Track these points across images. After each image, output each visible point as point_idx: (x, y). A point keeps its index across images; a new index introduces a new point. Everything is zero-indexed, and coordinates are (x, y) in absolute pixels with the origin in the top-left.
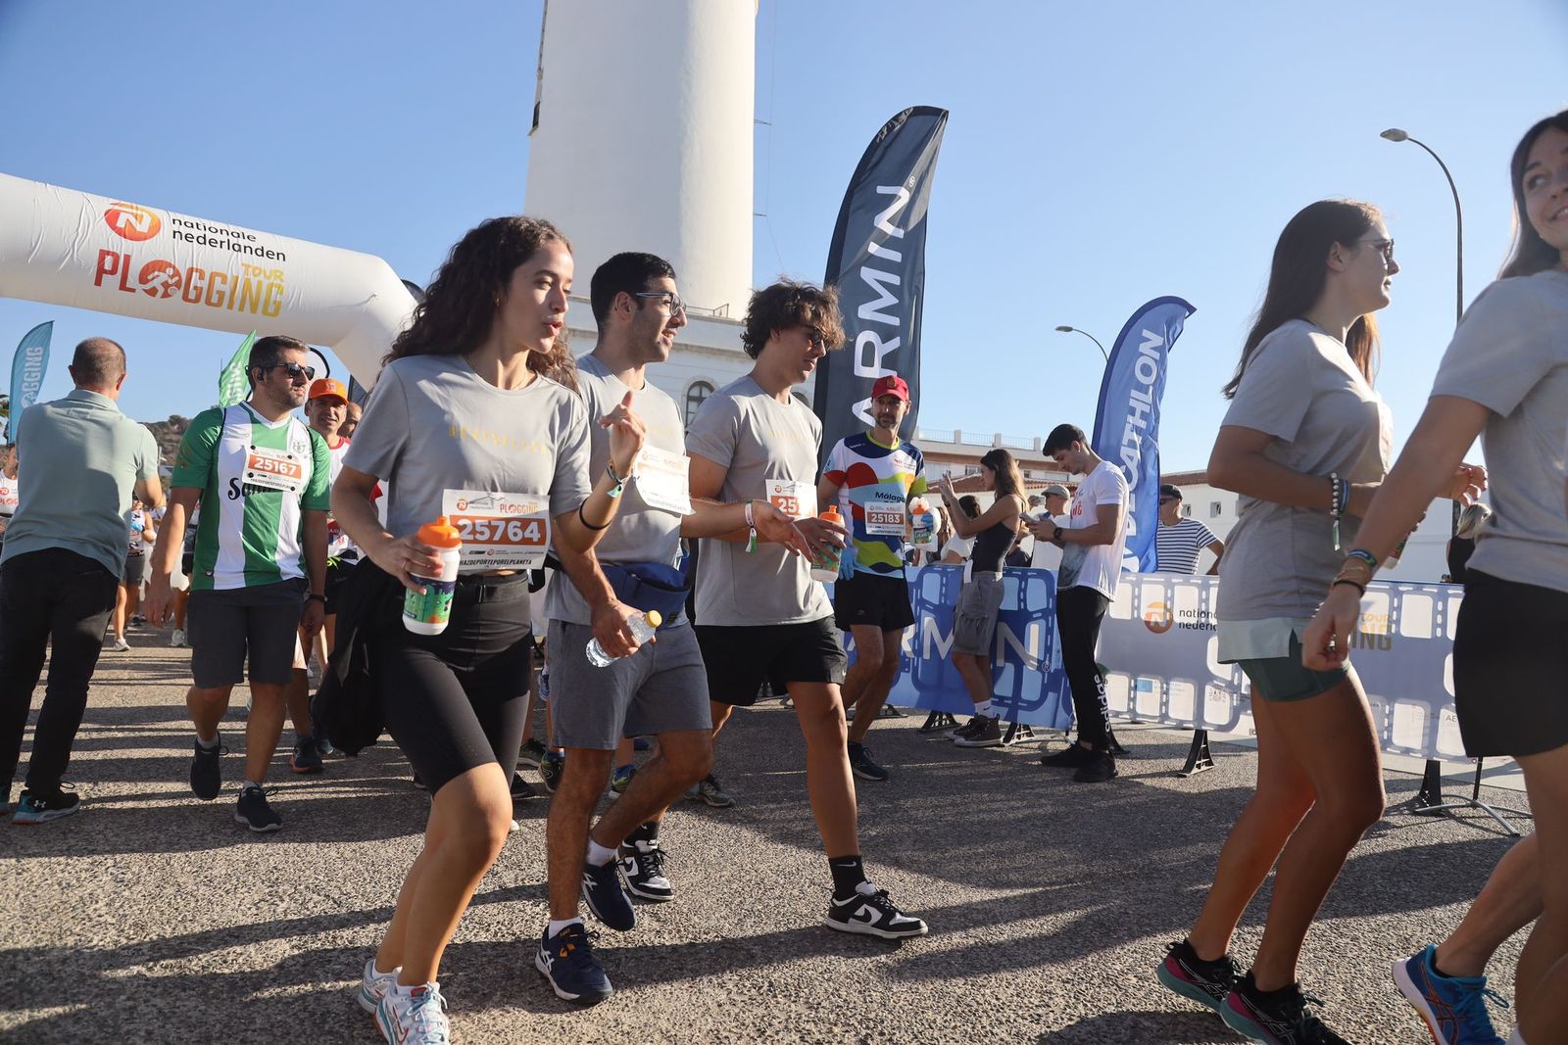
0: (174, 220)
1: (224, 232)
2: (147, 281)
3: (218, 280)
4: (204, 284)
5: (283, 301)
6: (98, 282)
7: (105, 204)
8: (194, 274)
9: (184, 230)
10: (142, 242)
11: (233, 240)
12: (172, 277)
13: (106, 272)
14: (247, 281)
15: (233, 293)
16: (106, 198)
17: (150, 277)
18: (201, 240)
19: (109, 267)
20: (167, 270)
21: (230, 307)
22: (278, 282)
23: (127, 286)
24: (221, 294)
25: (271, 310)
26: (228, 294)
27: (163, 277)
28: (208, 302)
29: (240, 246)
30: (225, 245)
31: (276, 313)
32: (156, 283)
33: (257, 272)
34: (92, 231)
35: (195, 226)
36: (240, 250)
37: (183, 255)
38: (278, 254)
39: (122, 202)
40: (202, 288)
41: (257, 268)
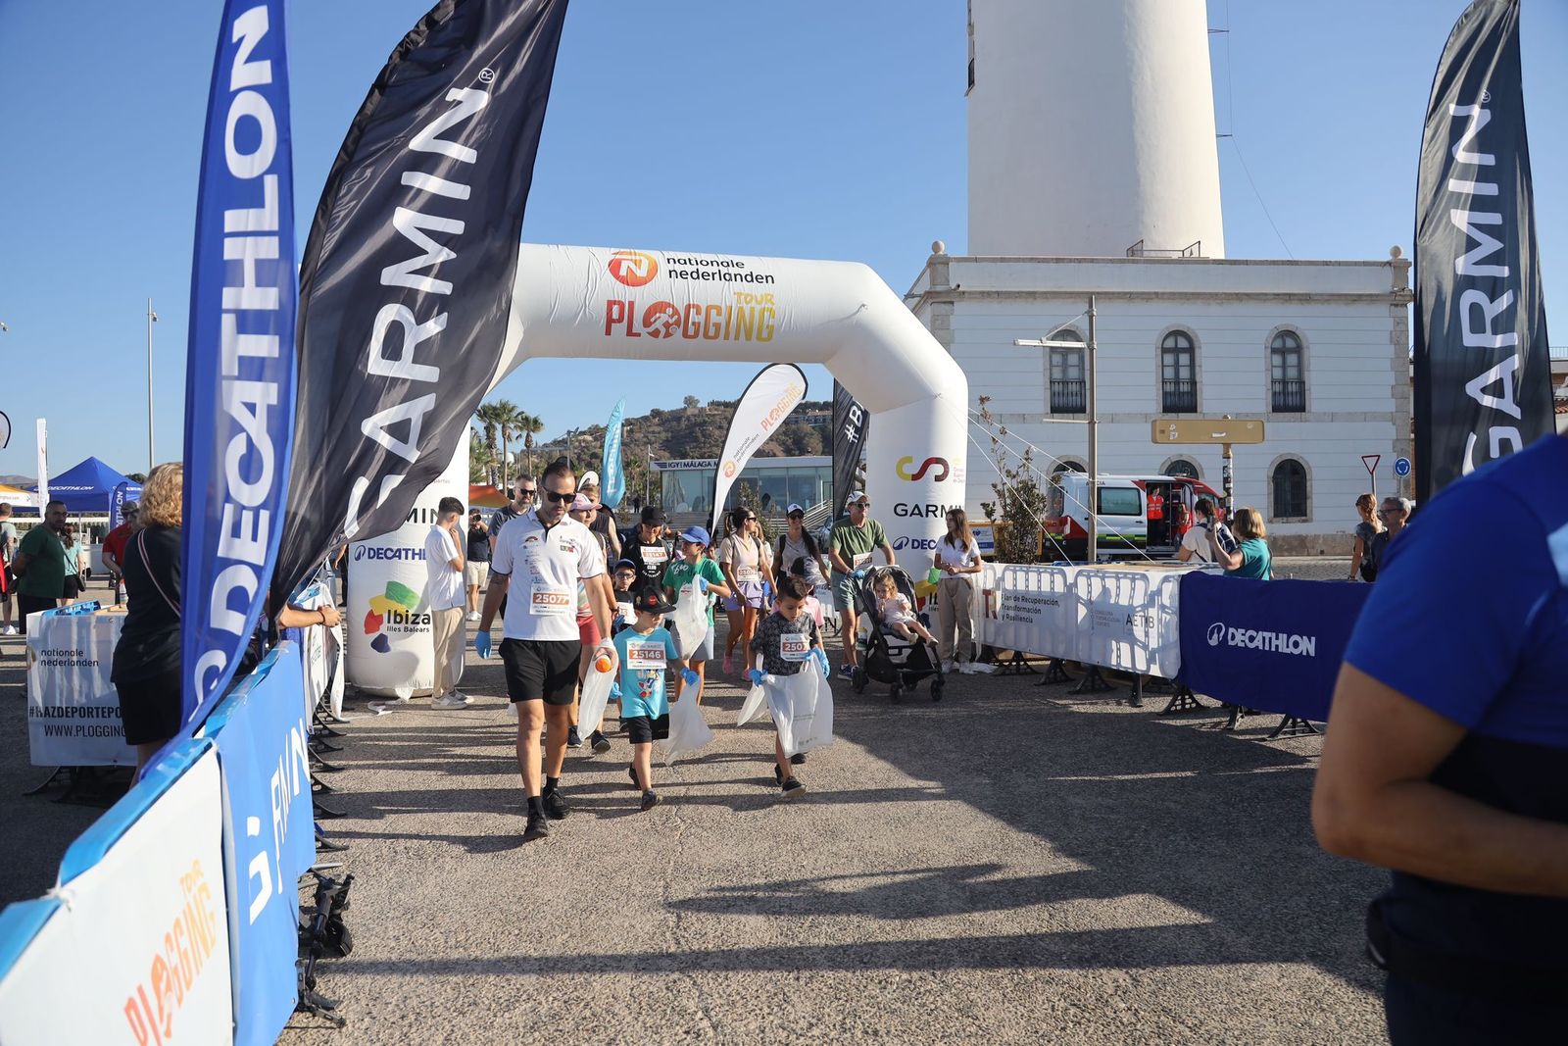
0: (668, 260)
1: (715, 263)
2: (651, 324)
3: (713, 312)
4: (701, 319)
5: (776, 324)
6: (608, 332)
7: (606, 255)
8: (692, 310)
9: (679, 268)
10: (643, 287)
11: (724, 270)
12: (672, 316)
13: (614, 321)
14: (741, 310)
15: (728, 323)
16: (609, 249)
17: (653, 320)
18: (695, 275)
19: (617, 316)
20: (667, 310)
21: (727, 337)
22: (769, 305)
23: (634, 331)
24: (717, 326)
25: (765, 335)
26: (723, 325)
28: (706, 336)
29: (730, 275)
30: (717, 276)
31: (770, 333)
32: (658, 325)
33: (748, 298)
34: (600, 286)
35: (688, 262)
36: (731, 279)
37: (680, 293)
38: (767, 277)
39: (622, 250)
40: (699, 323)
41: (748, 295)
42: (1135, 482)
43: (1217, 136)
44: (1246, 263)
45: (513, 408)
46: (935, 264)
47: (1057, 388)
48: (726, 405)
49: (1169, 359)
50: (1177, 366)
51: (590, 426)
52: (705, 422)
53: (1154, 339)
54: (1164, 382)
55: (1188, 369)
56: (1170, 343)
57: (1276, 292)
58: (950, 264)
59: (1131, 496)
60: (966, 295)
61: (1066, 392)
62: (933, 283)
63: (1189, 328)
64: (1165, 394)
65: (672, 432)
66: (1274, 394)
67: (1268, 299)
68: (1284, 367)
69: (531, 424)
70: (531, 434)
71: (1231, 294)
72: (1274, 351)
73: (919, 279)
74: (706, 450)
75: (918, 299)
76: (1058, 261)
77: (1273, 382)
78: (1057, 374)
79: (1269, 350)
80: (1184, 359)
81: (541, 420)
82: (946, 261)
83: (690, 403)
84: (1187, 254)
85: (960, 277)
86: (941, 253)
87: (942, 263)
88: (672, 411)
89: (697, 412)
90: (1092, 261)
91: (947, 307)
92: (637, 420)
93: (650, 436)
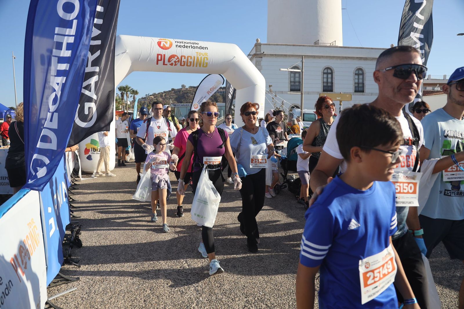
0: (176, 42)
1: (190, 43)
3: (189, 58)
4: (186, 60)
5: (208, 62)
6: (157, 64)
7: (157, 40)
8: (183, 57)
9: (179, 44)
10: (168, 50)
11: (193, 45)
12: (177, 59)
14: (198, 57)
15: (194, 62)
16: (157, 38)
17: (171, 60)
18: (184, 47)
19: (160, 59)
20: (175, 57)
21: (193, 66)
22: (206, 56)
23: (165, 63)
24: (191, 62)
25: (205, 65)
26: (192, 62)
27: (174, 59)
28: (187, 65)
30: (190, 47)
31: (206, 66)
32: (173, 62)
33: (200, 54)
34: (155, 50)
35: (182, 42)
36: (195, 48)
37: (179, 52)
38: (206, 48)
39: (161, 38)
42: (314, 112)
43: (342, 9)
44: (349, 48)
45: (129, 88)
46: (257, 45)
47: (292, 84)
48: (194, 87)
49: (325, 76)
50: (327, 78)
51: (153, 93)
52: (188, 92)
53: (321, 70)
54: (323, 83)
55: (331, 79)
56: (326, 71)
57: (357, 57)
58: (261, 45)
59: (313, 116)
60: (266, 55)
61: (295, 85)
62: (256, 51)
63: (331, 67)
64: (324, 86)
65: (178, 95)
66: (355, 87)
67: (355, 59)
68: (358, 79)
69: (135, 92)
70: (135, 95)
71: (344, 57)
72: (356, 74)
73: (252, 50)
74: (188, 101)
75: (251, 56)
76: (293, 45)
77: (355, 83)
78: (292, 80)
79: (354, 74)
80: (330, 76)
81: (138, 91)
82: (260, 45)
83: (183, 87)
84: (332, 45)
85: (264, 50)
86: (259, 42)
87: (259, 45)
88: (178, 89)
89: (185, 89)
90: (304, 46)
91: (260, 59)
92: (167, 91)
93: (171, 97)
